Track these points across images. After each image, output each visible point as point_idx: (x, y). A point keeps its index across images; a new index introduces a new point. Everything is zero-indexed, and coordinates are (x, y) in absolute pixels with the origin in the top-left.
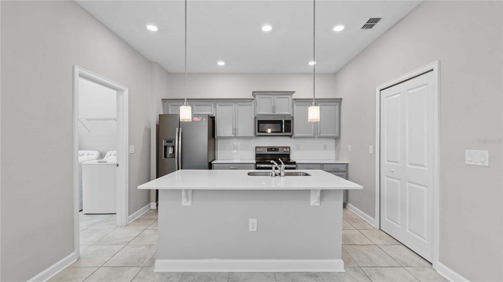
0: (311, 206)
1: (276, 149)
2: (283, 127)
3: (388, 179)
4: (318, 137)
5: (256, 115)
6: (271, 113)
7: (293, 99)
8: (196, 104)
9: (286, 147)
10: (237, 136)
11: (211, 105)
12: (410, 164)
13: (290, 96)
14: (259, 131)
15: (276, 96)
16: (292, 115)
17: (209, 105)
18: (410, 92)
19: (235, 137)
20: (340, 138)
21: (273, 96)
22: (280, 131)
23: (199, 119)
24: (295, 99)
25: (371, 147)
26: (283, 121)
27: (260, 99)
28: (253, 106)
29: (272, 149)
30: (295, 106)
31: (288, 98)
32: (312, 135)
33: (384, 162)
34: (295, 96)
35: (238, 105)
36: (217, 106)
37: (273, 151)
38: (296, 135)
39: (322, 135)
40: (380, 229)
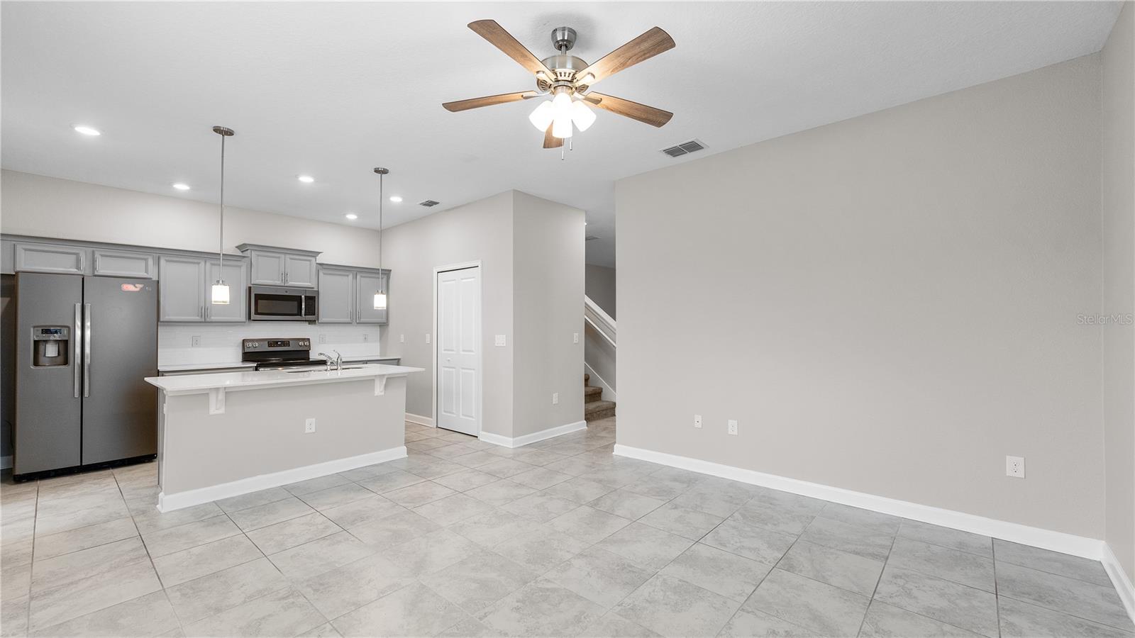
0: (377, 396)
1: (285, 342)
2: (303, 306)
3: (446, 369)
4: (358, 323)
5: (250, 286)
6: (278, 283)
7: (317, 264)
8: (103, 253)
9: (303, 340)
10: (208, 320)
11: (146, 260)
12: (463, 351)
13: (313, 259)
14: (257, 313)
15: (288, 256)
16: (316, 289)
17: (142, 259)
18: (464, 281)
19: (205, 322)
20: (388, 325)
21: (283, 256)
22: (296, 312)
23: (136, 287)
24: (320, 264)
25: (428, 336)
26: (303, 296)
27: (259, 257)
28: (244, 269)
29: (277, 342)
30: (321, 274)
31: (310, 261)
32: (348, 320)
33: (441, 351)
34: (320, 259)
35: (212, 264)
36: (163, 262)
37: (280, 346)
38: (322, 319)
39: (362, 320)
40: (437, 427)
